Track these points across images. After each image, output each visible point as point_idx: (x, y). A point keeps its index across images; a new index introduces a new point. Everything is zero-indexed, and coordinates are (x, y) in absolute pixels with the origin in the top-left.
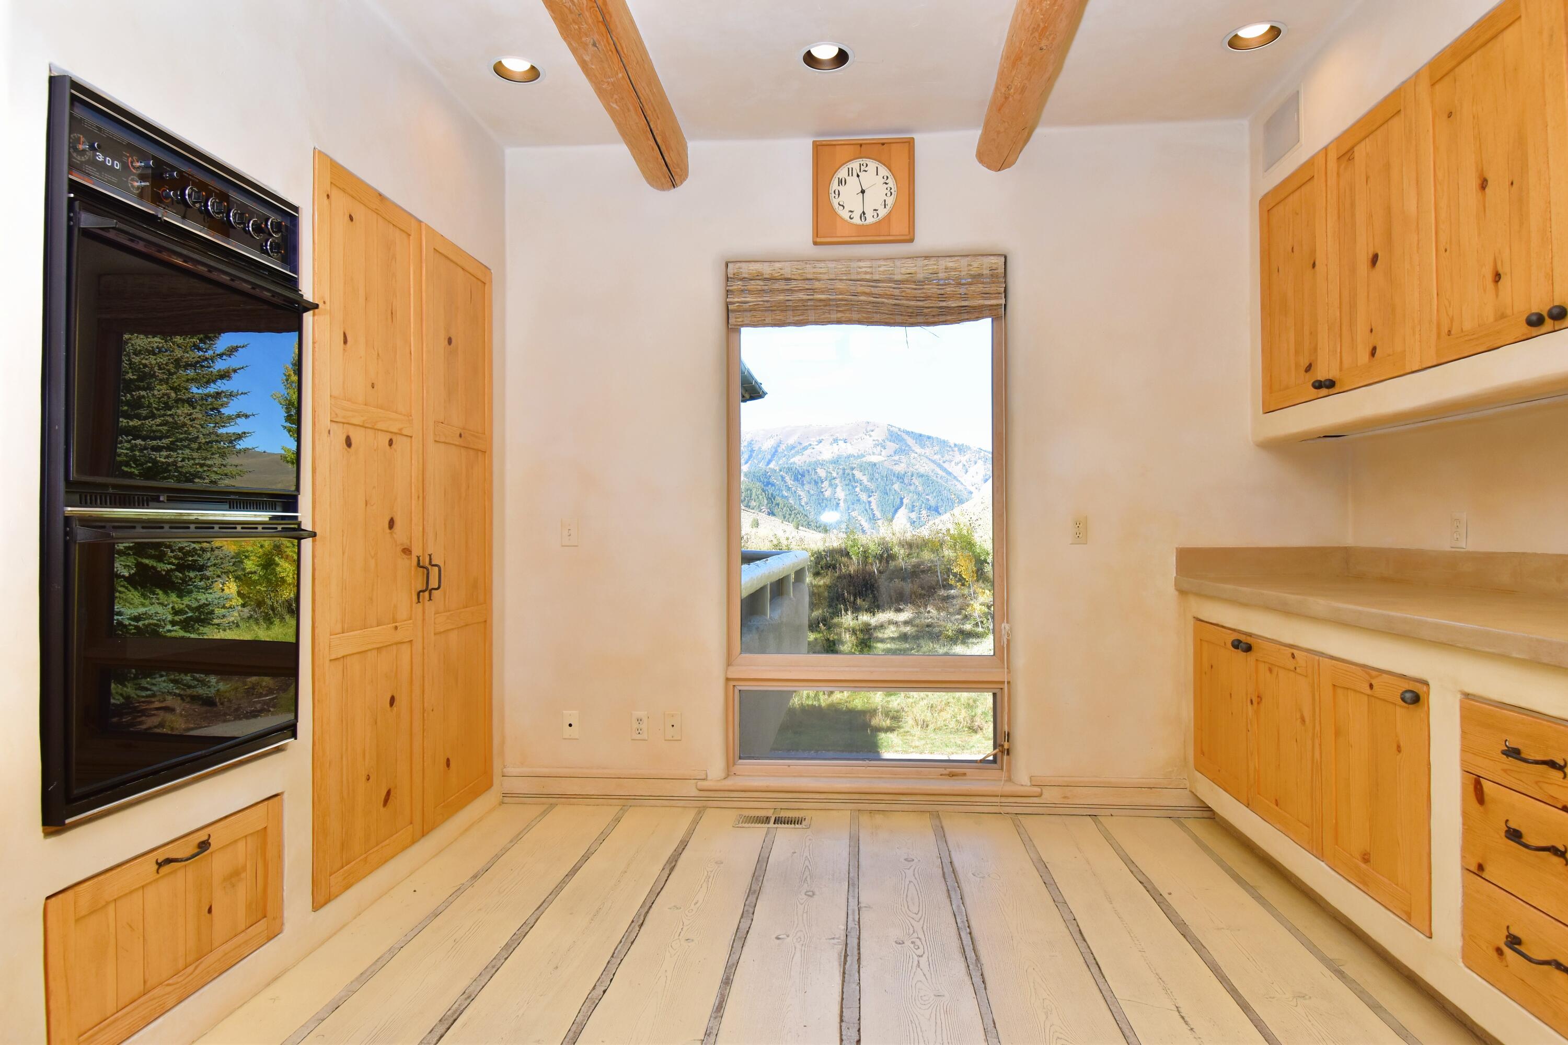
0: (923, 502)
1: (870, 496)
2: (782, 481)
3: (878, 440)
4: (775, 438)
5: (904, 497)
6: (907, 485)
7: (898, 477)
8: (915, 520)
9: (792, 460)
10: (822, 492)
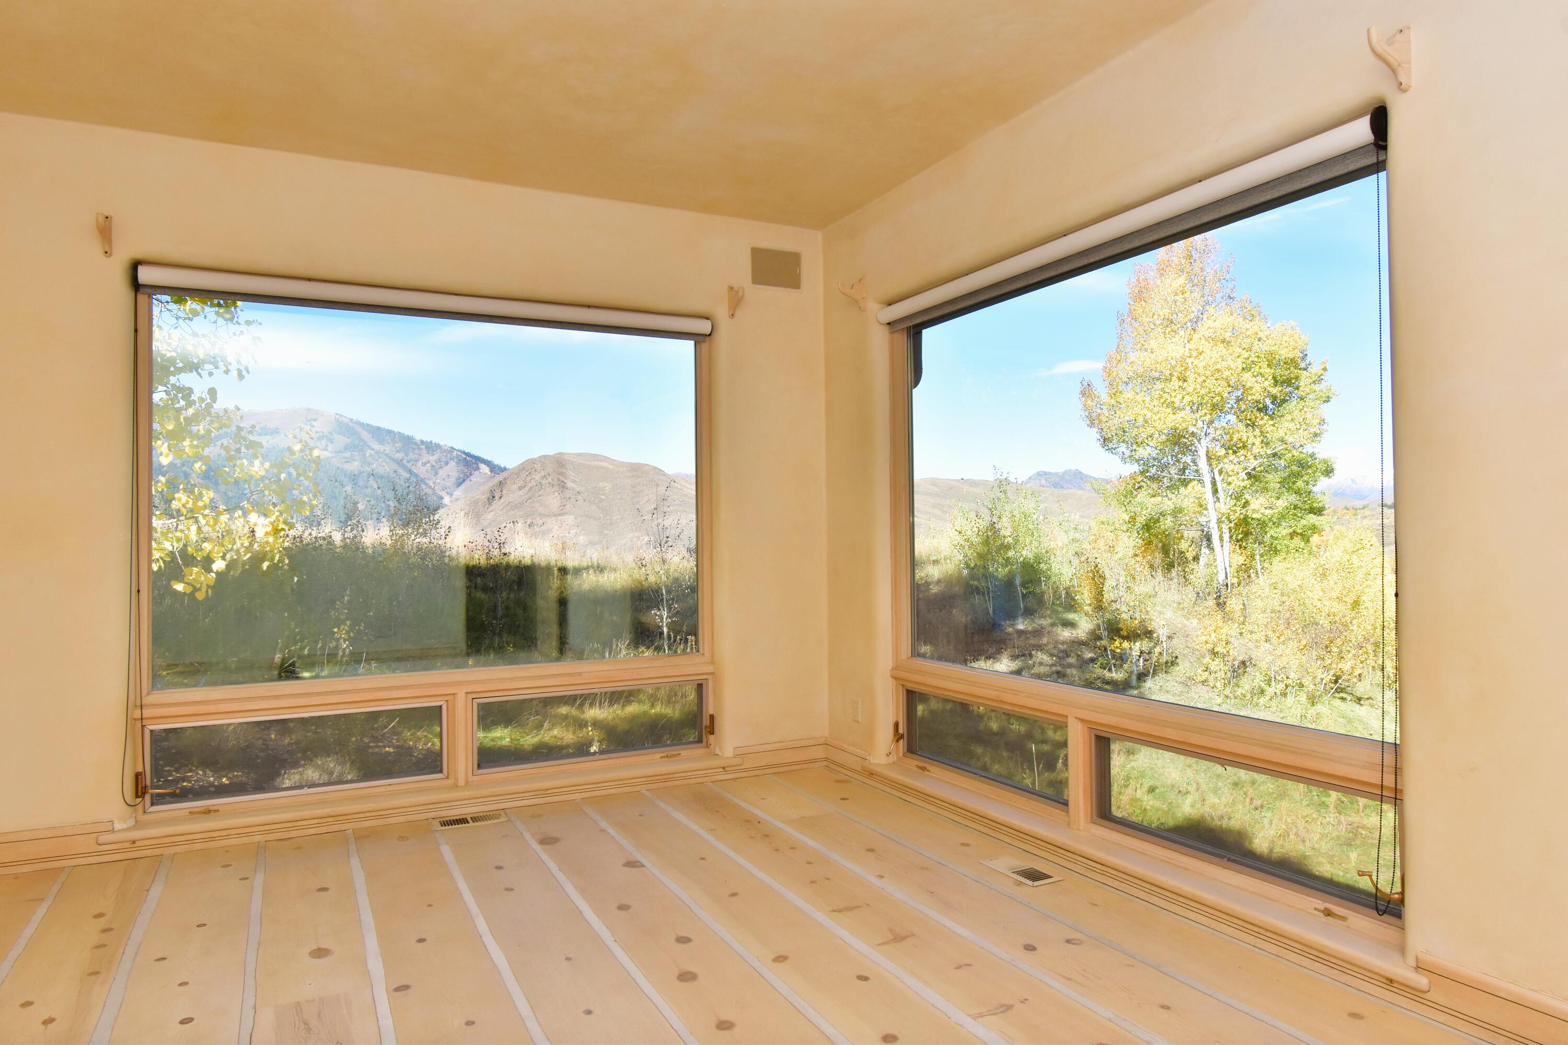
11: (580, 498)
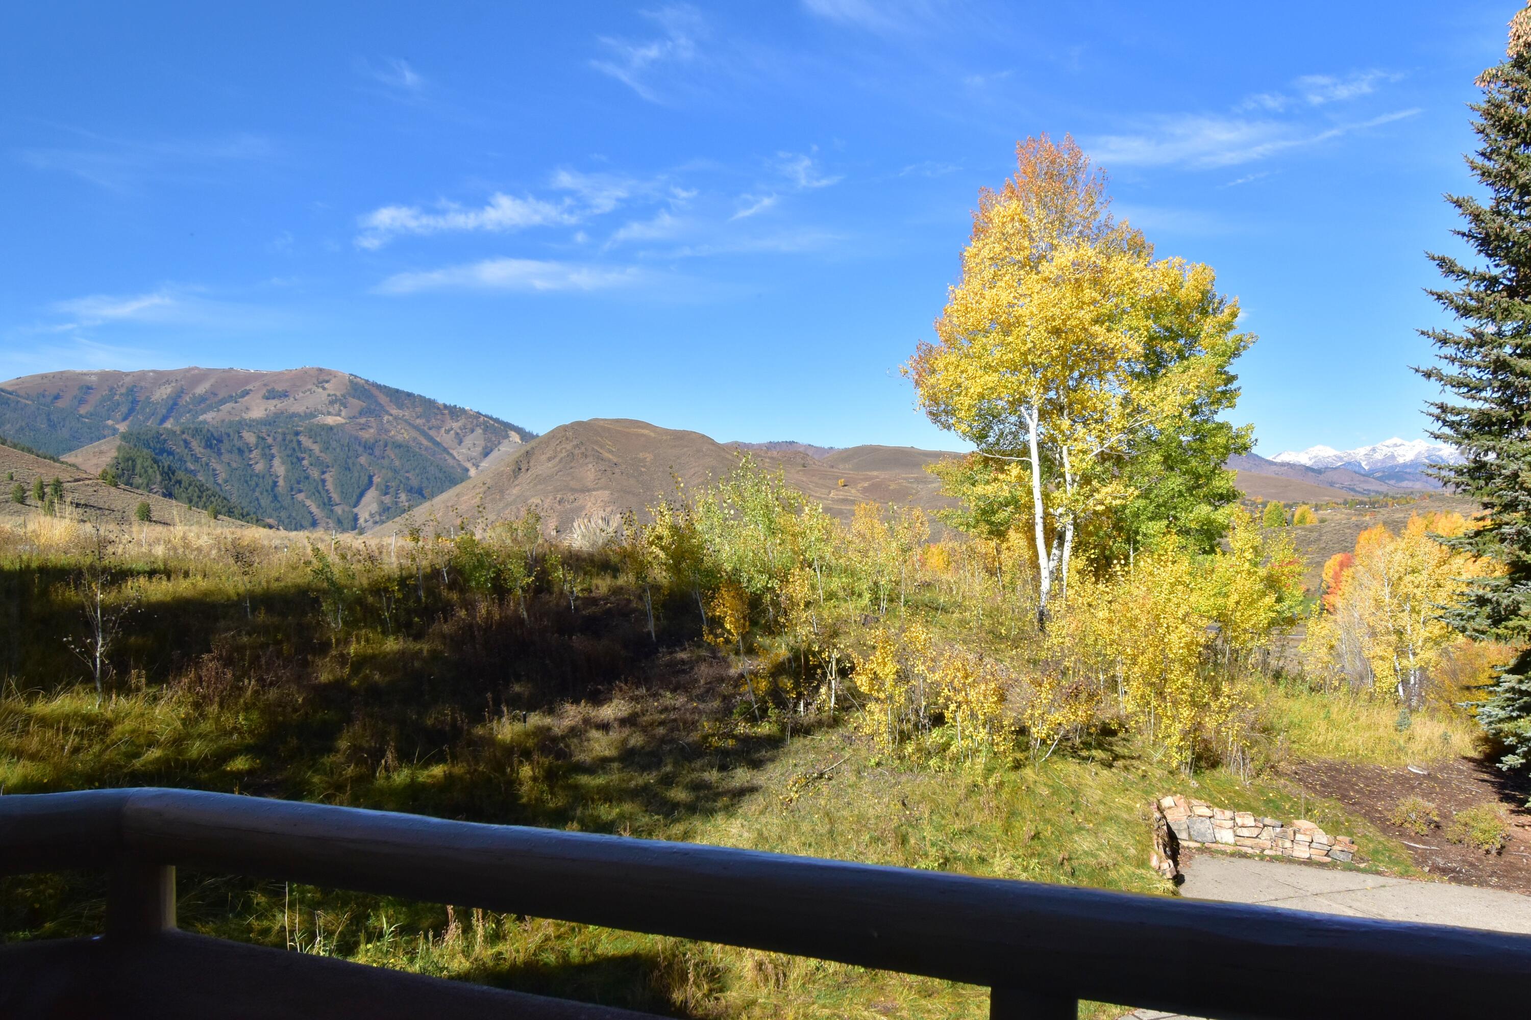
0: (401, 482)
1: (324, 473)
2: (186, 447)
3: (335, 395)
4: (173, 384)
5: (374, 475)
6: (378, 459)
7: (365, 447)
8: (389, 505)
9: (201, 418)
10: (251, 465)
11: (617, 470)
